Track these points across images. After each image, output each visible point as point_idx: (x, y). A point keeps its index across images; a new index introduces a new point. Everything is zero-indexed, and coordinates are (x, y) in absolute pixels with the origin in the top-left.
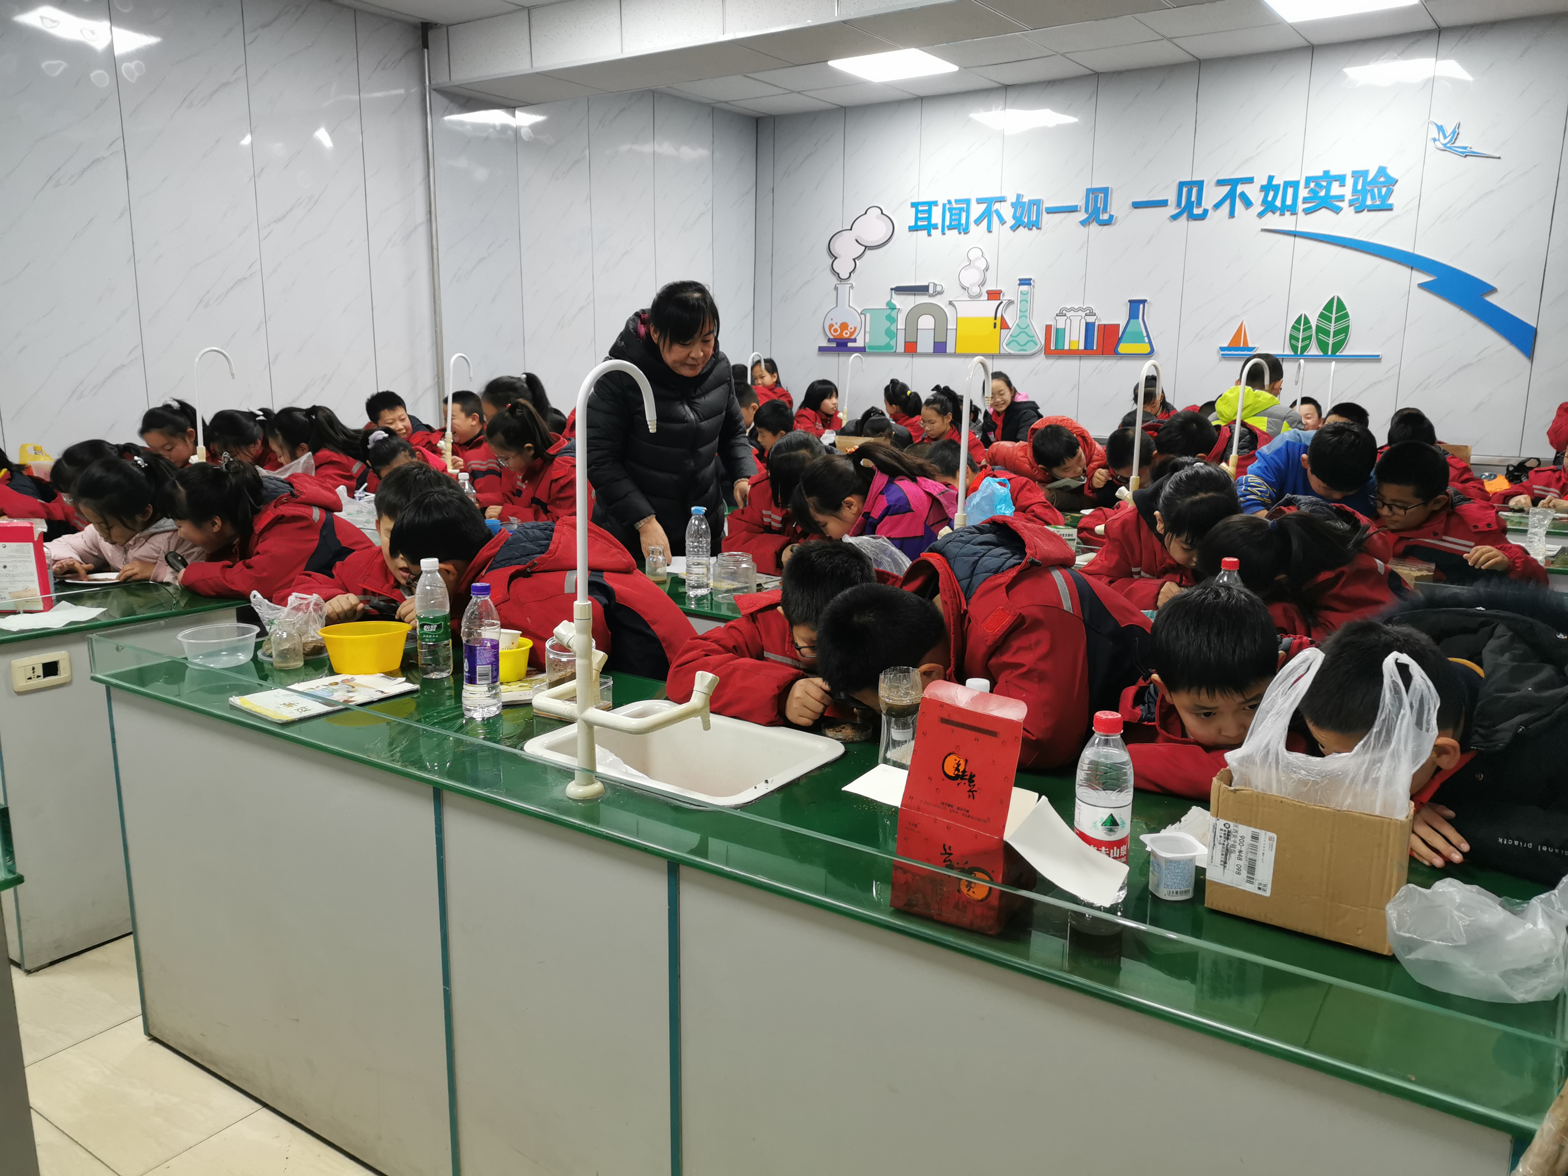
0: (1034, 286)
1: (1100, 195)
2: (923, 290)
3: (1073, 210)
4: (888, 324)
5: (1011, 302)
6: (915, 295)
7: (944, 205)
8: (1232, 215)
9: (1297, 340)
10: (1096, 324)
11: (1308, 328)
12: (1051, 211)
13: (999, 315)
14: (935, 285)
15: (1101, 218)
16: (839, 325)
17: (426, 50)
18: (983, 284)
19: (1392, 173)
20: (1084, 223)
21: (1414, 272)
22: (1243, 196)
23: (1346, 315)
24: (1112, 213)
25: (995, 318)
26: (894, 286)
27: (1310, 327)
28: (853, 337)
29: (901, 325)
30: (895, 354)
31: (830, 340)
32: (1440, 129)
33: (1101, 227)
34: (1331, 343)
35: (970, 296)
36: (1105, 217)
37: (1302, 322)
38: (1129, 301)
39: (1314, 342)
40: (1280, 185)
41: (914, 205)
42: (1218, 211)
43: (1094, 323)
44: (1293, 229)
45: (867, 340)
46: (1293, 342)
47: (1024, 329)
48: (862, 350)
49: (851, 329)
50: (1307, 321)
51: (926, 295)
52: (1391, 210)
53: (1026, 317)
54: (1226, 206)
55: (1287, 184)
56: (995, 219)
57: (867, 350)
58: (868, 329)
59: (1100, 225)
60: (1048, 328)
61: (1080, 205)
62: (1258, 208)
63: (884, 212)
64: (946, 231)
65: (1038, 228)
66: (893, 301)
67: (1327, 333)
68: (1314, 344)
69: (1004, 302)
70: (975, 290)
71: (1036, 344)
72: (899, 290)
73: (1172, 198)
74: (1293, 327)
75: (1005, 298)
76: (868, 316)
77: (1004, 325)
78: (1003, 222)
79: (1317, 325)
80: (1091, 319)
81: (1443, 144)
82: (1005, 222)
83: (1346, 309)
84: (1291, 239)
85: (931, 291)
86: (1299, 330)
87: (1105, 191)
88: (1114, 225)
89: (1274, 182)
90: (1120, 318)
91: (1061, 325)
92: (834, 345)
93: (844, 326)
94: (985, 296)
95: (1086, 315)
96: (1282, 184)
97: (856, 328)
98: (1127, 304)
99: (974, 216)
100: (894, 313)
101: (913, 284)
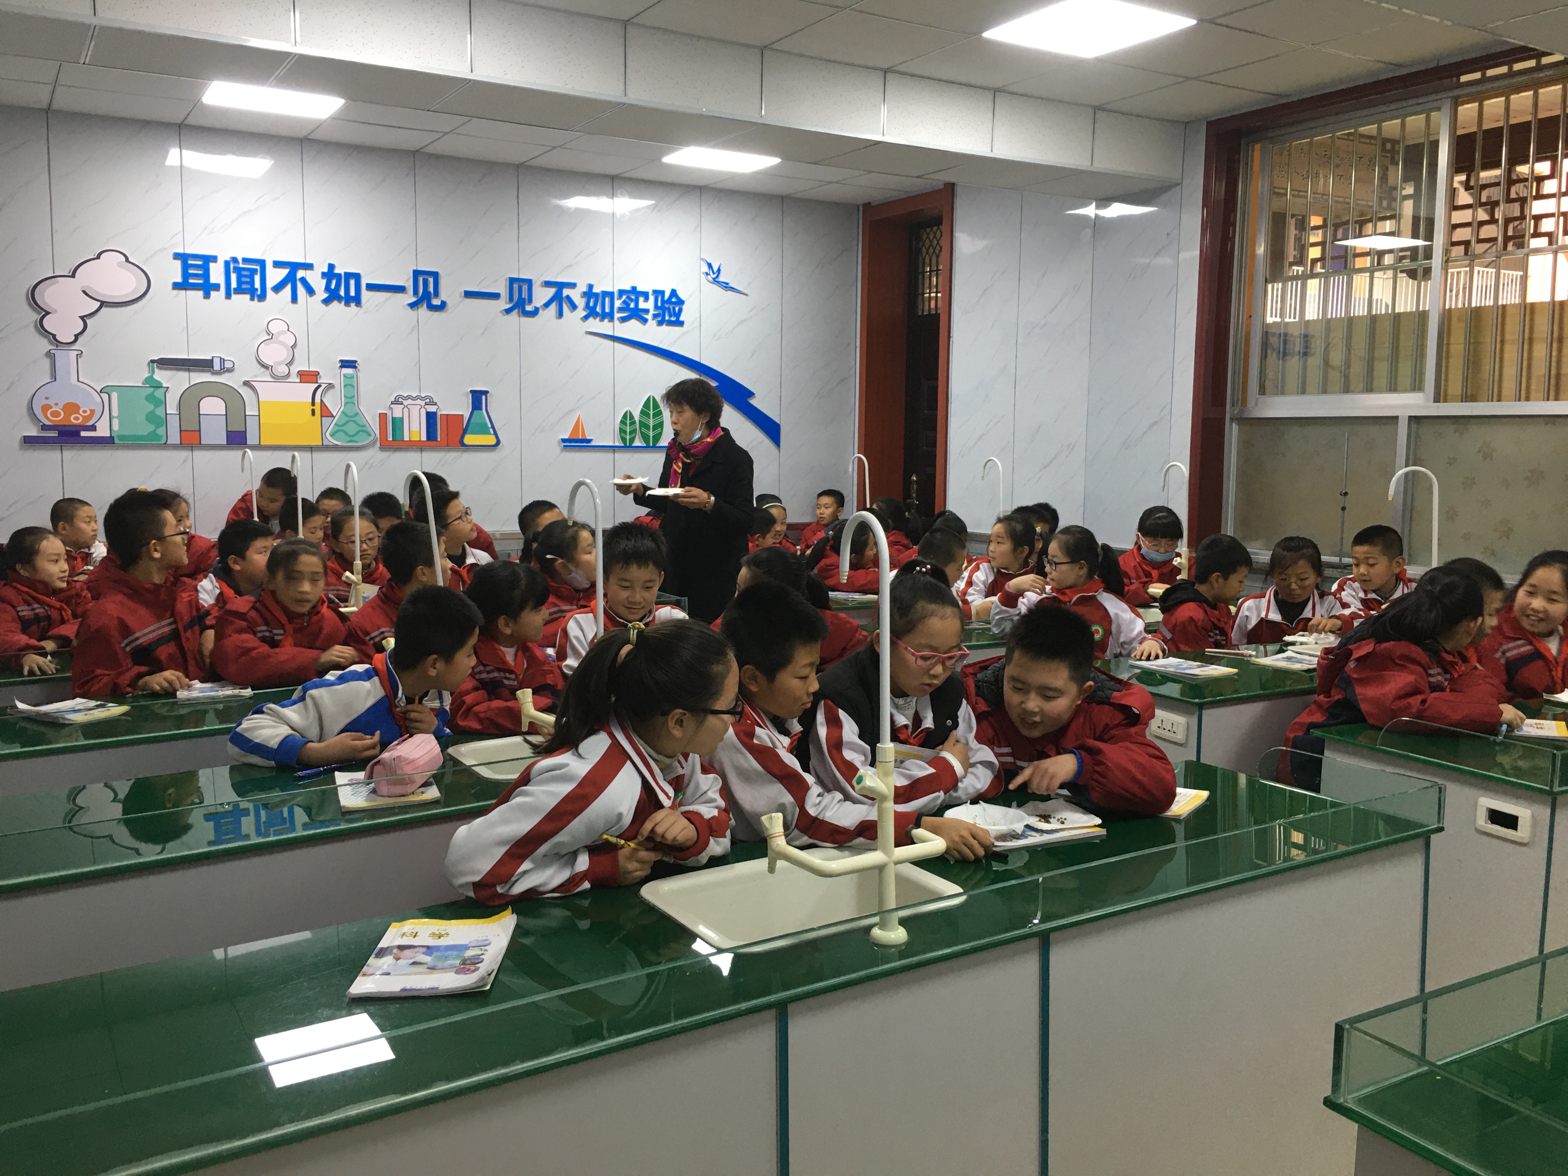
1: (429, 278)
2: (205, 365)
3: (401, 289)
4: (151, 407)
5: (330, 386)
6: (189, 371)
7: (227, 264)
8: (560, 315)
9: (625, 432)
10: (439, 413)
11: (633, 423)
12: (371, 287)
13: (318, 400)
14: (222, 361)
15: (431, 303)
18: (290, 364)
19: (679, 294)
20: (412, 306)
22: (568, 300)
24: (444, 299)
25: (313, 403)
26: (156, 358)
27: (634, 422)
28: (90, 423)
29: (172, 409)
30: (165, 446)
31: (44, 428)
32: (710, 266)
33: (432, 312)
34: (651, 436)
35: (273, 376)
36: (436, 302)
37: (627, 417)
39: (639, 435)
41: (177, 256)
42: (546, 311)
43: (435, 413)
44: (612, 334)
45: (116, 427)
46: (623, 434)
47: (352, 416)
48: (107, 442)
49: (85, 412)
50: (632, 417)
51: (210, 371)
52: (682, 325)
53: (354, 404)
54: (553, 307)
55: (605, 294)
56: (301, 290)
57: (116, 441)
58: (115, 413)
59: (431, 310)
60: (383, 417)
61: (408, 286)
62: (581, 312)
63: (130, 260)
64: (232, 295)
65: (358, 305)
66: (156, 377)
67: (648, 427)
68: (637, 437)
69: (323, 386)
70: (282, 370)
71: (370, 435)
72: (165, 363)
73: (501, 291)
74: (622, 422)
75: (324, 380)
76: (114, 396)
77: (326, 413)
78: (310, 291)
79: (639, 420)
80: (432, 409)
81: (713, 278)
82: (315, 293)
84: (611, 342)
85: (217, 366)
86: (626, 424)
87: (435, 275)
88: (446, 311)
89: (594, 291)
90: (464, 409)
91: (397, 414)
92: (54, 434)
93: (71, 408)
94: (295, 378)
95: (426, 404)
96: (600, 292)
97: (93, 412)
98: (467, 395)
99: (271, 282)
100: (159, 393)
101: (186, 357)
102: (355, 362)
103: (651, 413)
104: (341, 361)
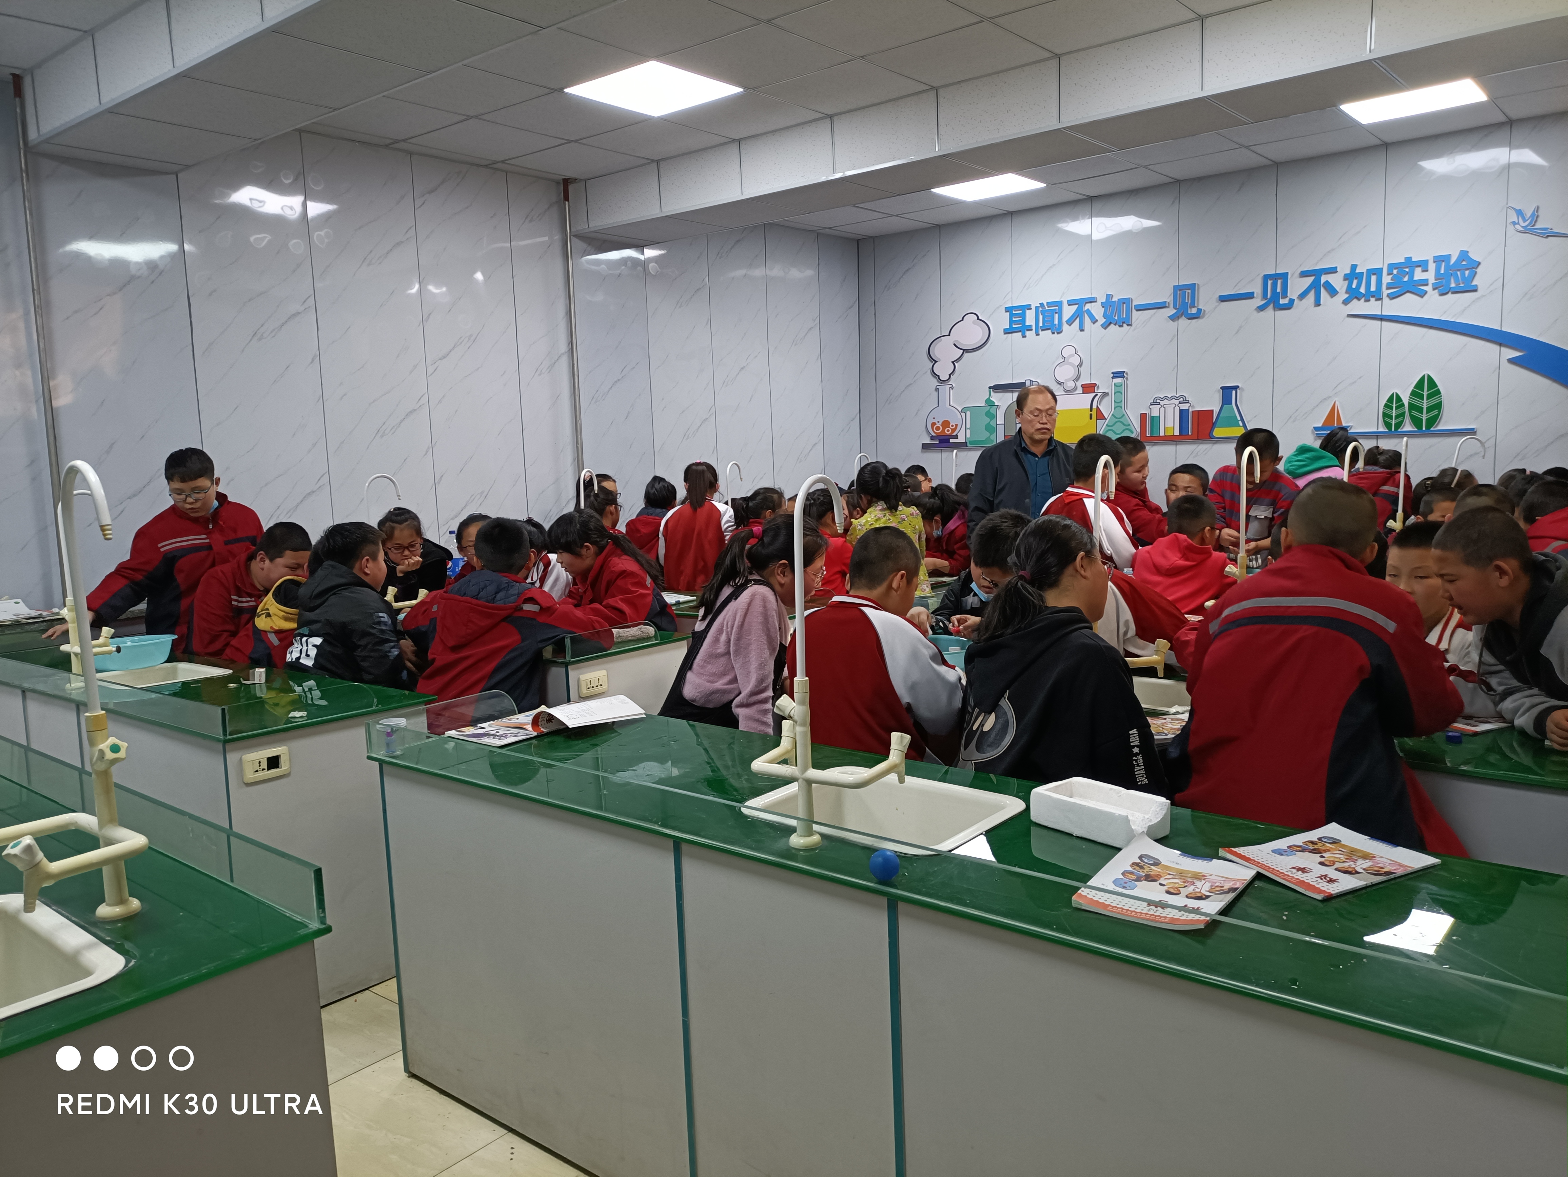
0: (1127, 378)
1: (1187, 291)
3: (1161, 306)
4: (989, 420)
5: (1105, 394)
6: (1009, 392)
7: (1037, 308)
8: (1317, 304)
9: (1391, 417)
10: (1190, 410)
11: (1400, 406)
12: (1141, 308)
13: (1094, 406)
15: (1189, 312)
16: (940, 423)
17: (567, 202)
18: (1077, 378)
19: (1474, 256)
20: (1173, 318)
21: (1503, 349)
22: (1328, 286)
23: (1438, 392)
24: (1200, 308)
25: (1091, 410)
26: (992, 385)
27: (1403, 405)
28: (955, 434)
29: (1000, 420)
31: (932, 438)
32: (1519, 213)
33: (1190, 321)
34: (1424, 419)
35: (1065, 391)
36: (1194, 311)
37: (1394, 401)
38: (1222, 388)
39: (1407, 420)
40: (1363, 273)
41: (1008, 310)
42: (1304, 300)
43: (1189, 410)
44: (1379, 314)
45: (968, 436)
46: (1387, 419)
48: (964, 446)
49: (952, 426)
50: (1399, 399)
52: (1476, 291)
54: (1311, 296)
55: (1371, 272)
56: (1087, 320)
57: (969, 445)
58: (968, 426)
59: (1189, 319)
60: (1143, 417)
61: (1168, 301)
62: (1343, 296)
63: (980, 318)
64: (1041, 332)
65: (1128, 325)
66: (992, 399)
67: (1420, 410)
68: (1407, 421)
69: (1099, 394)
70: (1071, 384)
72: (997, 388)
73: (1257, 290)
74: (1386, 406)
75: (1100, 391)
76: (968, 413)
77: (1100, 416)
78: (1095, 321)
79: (1409, 402)
80: (1185, 407)
81: (1522, 227)
82: (1097, 321)
83: (1437, 386)
84: (1379, 323)
86: (1391, 408)
87: (1192, 287)
88: (1203, 317)
89: (1357, 271)
90: (1213, 404)
91: (1155, 413)
92: (937, 442)
93: (946, 424)
94: (1080, 390)
95: (1180, 403)
96: (1365, 271)
97: (956, 425)
98: (1219, 391)
99: (1066, 317)
100: (993, 410)
101: (1010, 382)
102: (1124, 372)
103: (1425, 393)
104: (1113, 373)
